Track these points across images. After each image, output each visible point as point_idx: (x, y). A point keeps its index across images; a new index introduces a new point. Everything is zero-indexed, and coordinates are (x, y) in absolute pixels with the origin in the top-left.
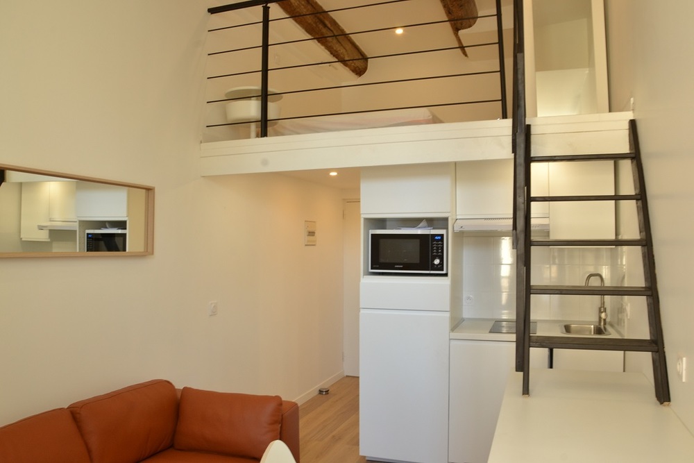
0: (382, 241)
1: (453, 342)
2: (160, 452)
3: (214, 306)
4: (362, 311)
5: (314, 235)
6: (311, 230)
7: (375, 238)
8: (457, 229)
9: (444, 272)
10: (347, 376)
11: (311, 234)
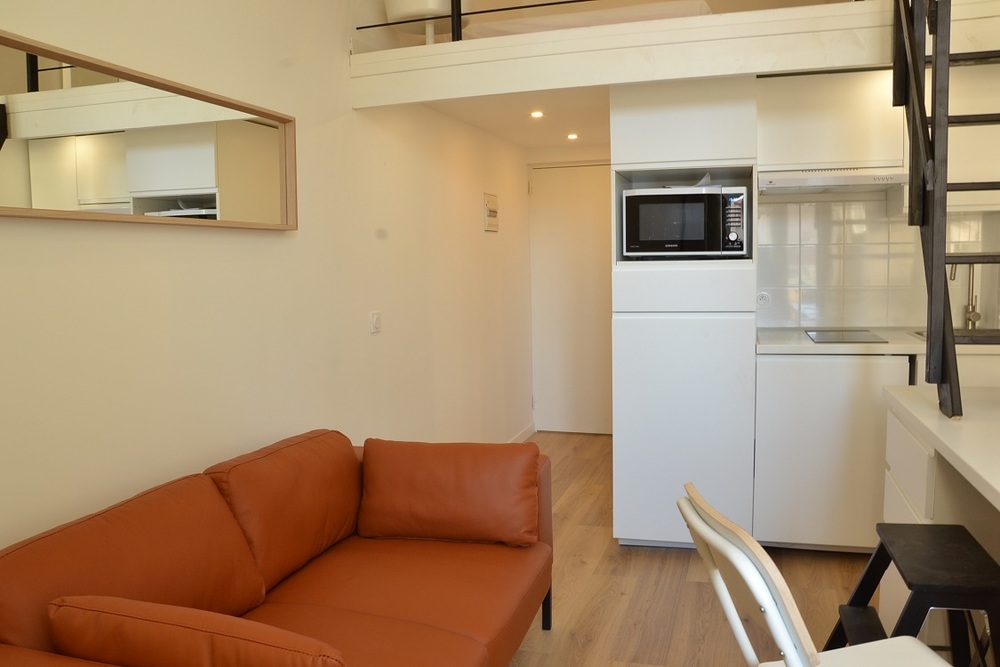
0: (643, 208)
1: (761, 359)
2: (340, 542)
3: (378, 318)
4: (615, 317)
5: (495, 217)
6: (493, 208)
7: (634, 203)
8: (764, 186)
9: (744, 252)
10: (538, 431)
11: (493, 213)
